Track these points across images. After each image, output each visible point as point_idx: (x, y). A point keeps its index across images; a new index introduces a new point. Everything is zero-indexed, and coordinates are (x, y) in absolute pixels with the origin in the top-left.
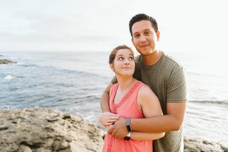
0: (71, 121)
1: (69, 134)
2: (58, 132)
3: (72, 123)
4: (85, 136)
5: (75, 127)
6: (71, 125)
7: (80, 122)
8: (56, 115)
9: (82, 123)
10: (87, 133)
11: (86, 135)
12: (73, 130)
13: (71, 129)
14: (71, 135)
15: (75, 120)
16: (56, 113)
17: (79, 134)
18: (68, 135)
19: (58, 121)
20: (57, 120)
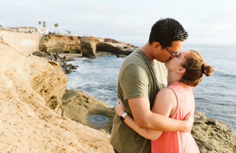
0: (215, 129)
1: (211, 142)
2: (199, 136)
3: (215, 130)
4: (230, 150)
5: (219, 136)
6: (214, 133)
7: (227, 132)
8: (199, 117)
9: (229, 134)
10: (233, 148)
11: (232, 149)
12: (215, 139)
13: (213, 137)
14: (213, 144)
15: (221, 129)
16: (200, 116)
17: (223, 146)
18: (209, 142)
19: (200, 125)
20: (199, 123)
